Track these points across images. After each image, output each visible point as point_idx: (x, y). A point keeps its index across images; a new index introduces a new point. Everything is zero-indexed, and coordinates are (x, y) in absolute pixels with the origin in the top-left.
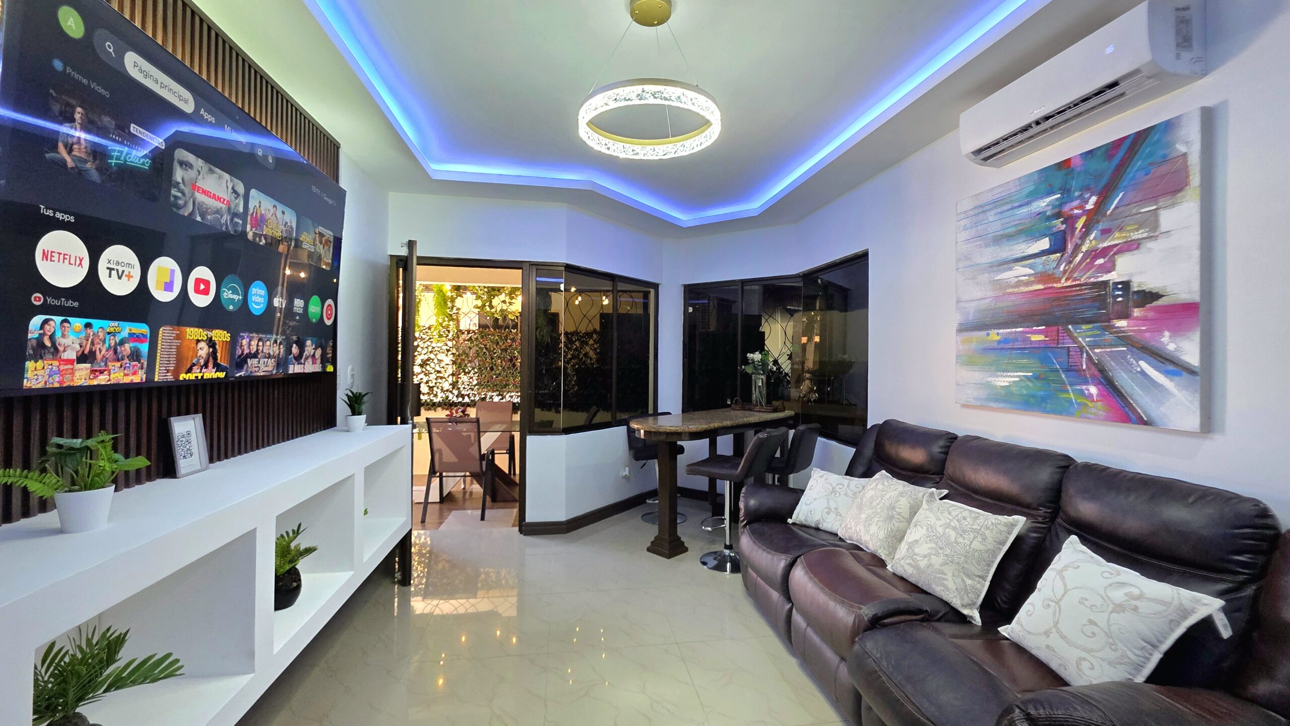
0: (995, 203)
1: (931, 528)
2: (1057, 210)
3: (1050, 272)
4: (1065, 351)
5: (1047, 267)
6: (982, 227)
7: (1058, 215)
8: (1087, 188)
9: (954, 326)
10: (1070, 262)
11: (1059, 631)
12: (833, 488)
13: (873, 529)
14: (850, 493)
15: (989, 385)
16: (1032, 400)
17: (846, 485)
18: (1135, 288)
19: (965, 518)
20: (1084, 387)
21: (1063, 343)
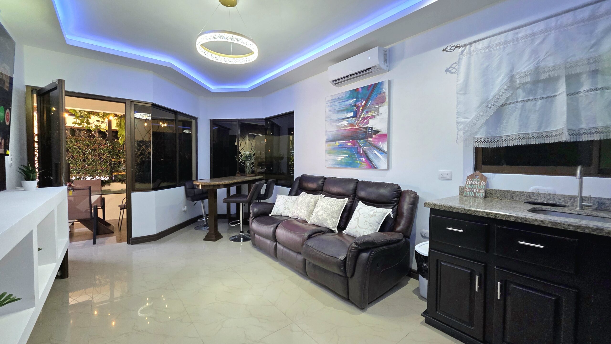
0: (338, 99)
1: (322, 206)
2: (355, 104)
3: (353, 123)
4: (357, 148)
5: (352, 122)
6: (334, 107)
7: (355, 106)
8: (362, 98)
9: (325, 141)
10: (358, 121)
11: (359, 226)
12: (286, 200)
13: (303, 211)
14: (292, 201)
15: (335, 160)
16: (348, 164)
17: (291, 199)
18: (374, 129)
19: (332, 201)
20: (361, 159)
21: (356, 146)
